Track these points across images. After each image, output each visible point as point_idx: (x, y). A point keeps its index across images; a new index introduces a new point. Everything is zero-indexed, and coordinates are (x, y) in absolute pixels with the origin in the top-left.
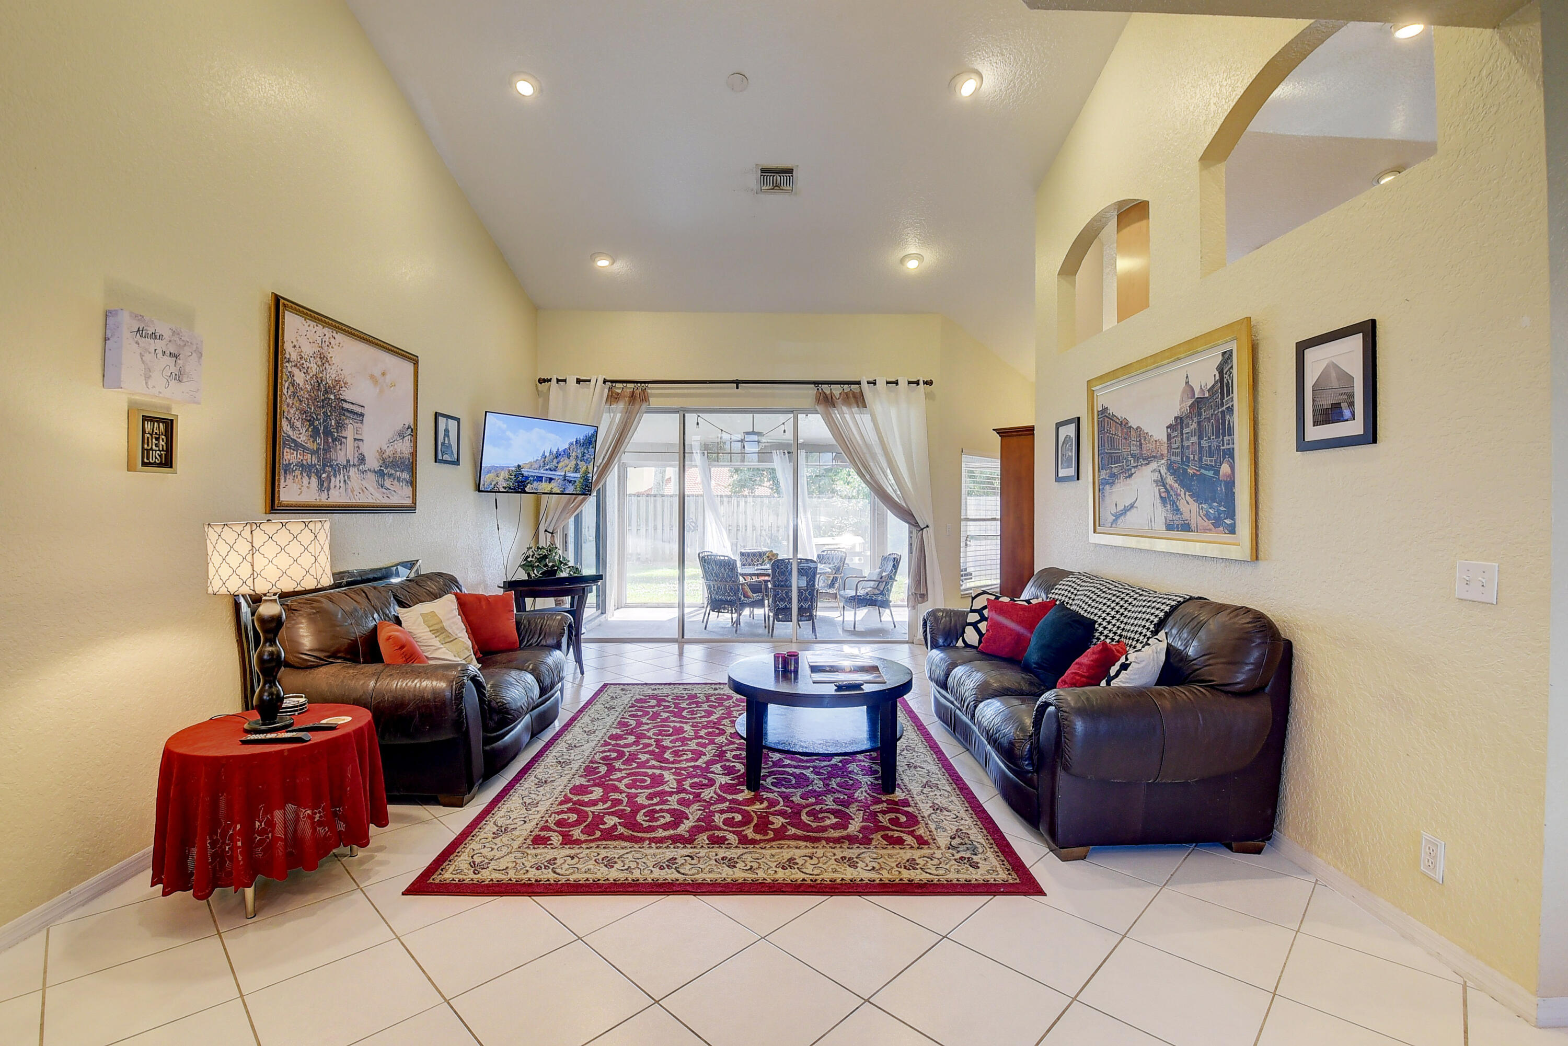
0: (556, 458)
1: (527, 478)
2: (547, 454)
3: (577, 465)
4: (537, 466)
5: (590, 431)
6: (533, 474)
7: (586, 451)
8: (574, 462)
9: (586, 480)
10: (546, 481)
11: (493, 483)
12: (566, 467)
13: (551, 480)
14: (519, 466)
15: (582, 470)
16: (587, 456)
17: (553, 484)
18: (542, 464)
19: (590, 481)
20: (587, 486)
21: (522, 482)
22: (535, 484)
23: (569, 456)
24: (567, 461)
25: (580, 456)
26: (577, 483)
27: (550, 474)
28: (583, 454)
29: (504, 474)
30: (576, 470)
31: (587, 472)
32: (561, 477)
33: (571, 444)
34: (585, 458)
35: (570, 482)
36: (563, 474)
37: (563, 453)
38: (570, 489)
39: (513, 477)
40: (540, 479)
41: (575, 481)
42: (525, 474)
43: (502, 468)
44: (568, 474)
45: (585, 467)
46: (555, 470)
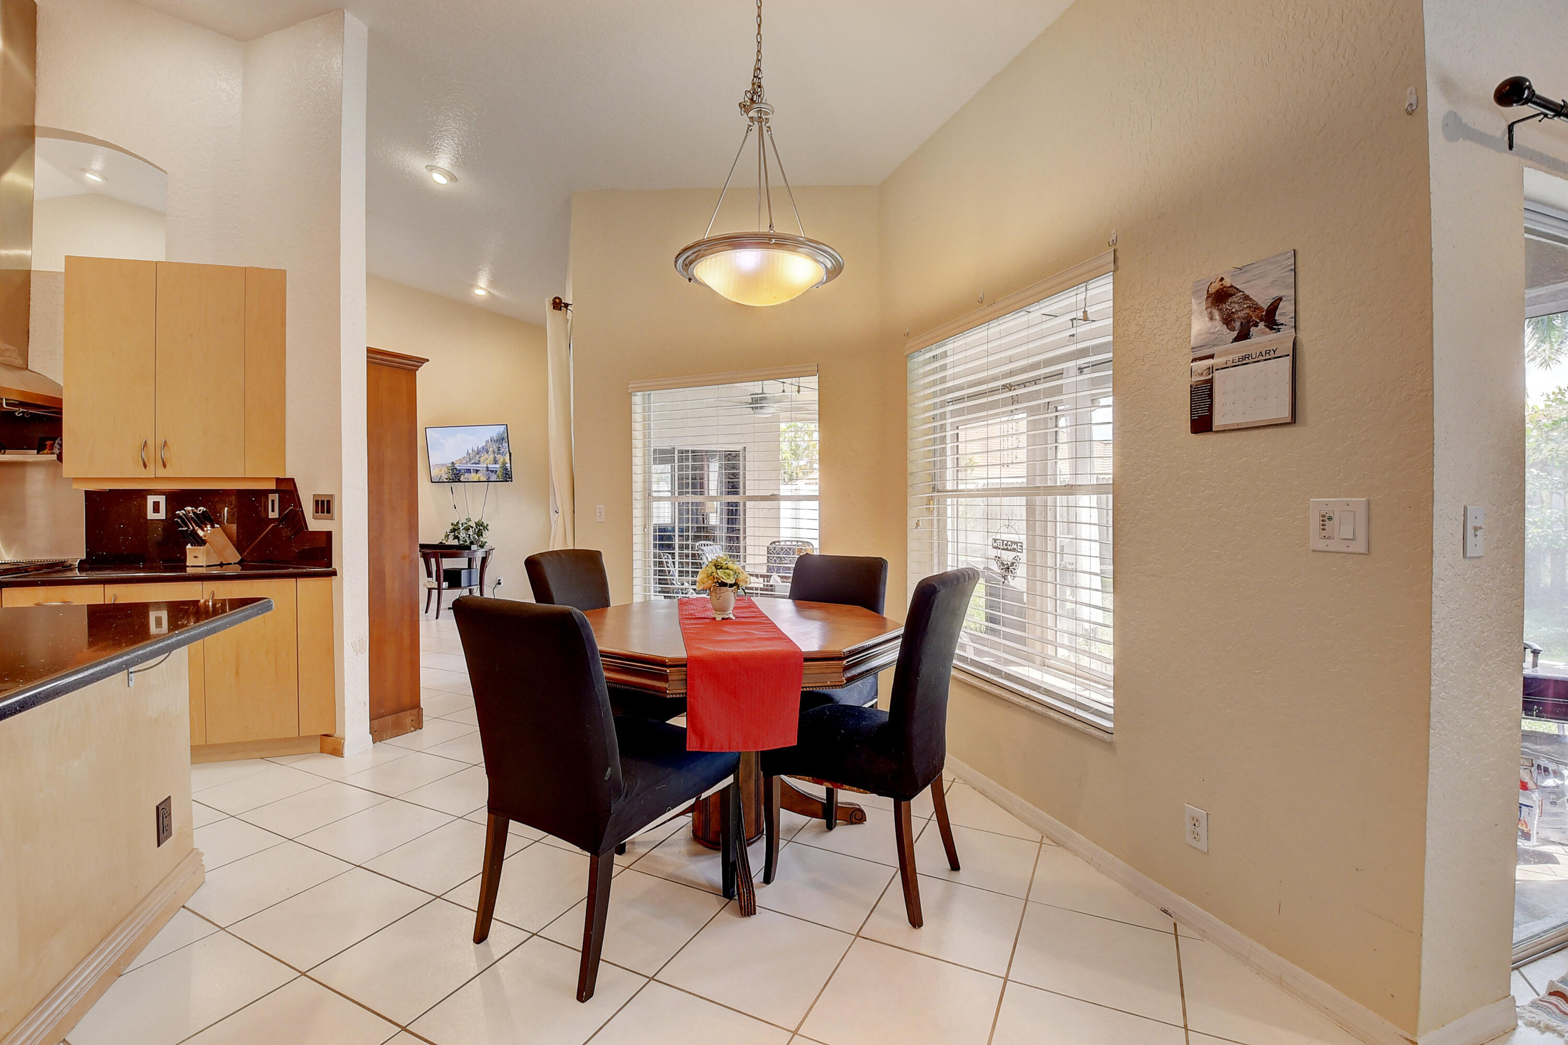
0: (478, 454)
1: (460, 471)
2: (470, 452)
3: (495, 458)
4: (465, 462)
5: (502, 429)
6: (464, 468)
7: (500, 446)
8: (492, 456)
9: (506, 469)
10: (474, 472)
11: (439, 476)
12: (487, 461)
13: (477, 471)
14: (453, 463)
15: (500, 461)
16: (503, 450)
17: (479, 474)
18: (468, 460)
19: (509, 470)
20: (507, 474)
21: (457, 474)
22: (466, 475)
23: (487, 452)
24: (486, 456)
25: (496, 451)
26: (498, 473)
27: (476, 467)
28: (499, 449)
29: (444, 470)
30: (496, 462)
31: (504, 463)
32: (485, 469)
33: (487, 442)
34: (501, 451)
35: (492, 471)
36: (486, 466)
37: (482, 450)
38: (494, 477)
39: (450, 471)
40: (469, 471)
41: (496, 471)
42: (458, 468)
43: (442, 465)
44: (489, 466)
45: (502, 459)
46: (478, 464)
